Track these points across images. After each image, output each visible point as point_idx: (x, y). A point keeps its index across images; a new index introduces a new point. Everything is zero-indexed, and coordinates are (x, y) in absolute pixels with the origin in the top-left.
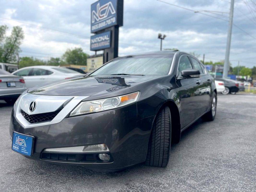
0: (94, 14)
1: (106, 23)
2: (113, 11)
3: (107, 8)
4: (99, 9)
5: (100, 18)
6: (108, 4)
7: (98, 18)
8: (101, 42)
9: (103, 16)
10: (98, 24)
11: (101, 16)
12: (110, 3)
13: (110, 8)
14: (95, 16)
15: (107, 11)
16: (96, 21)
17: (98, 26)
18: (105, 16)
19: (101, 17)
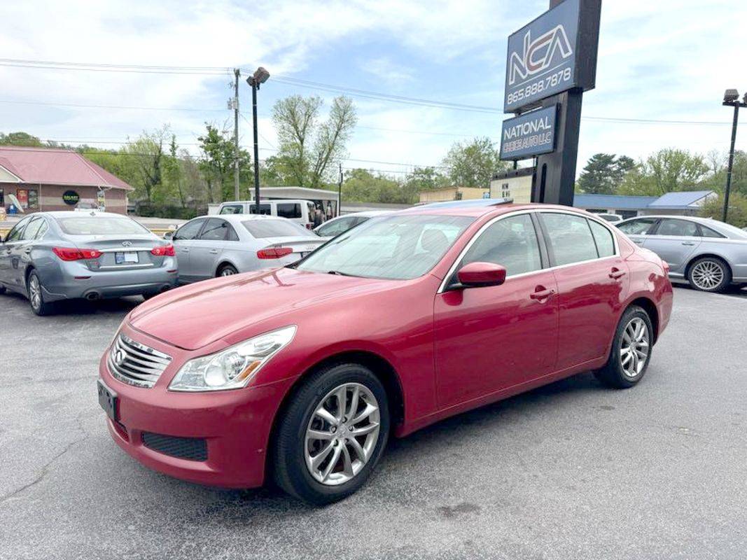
0: (515, 60)
1: (546, 82)
2: (566, 51)
3: (551, 41)
4: (529, 48)
5: (529, 72)
6: (555, 30)
7: (524, 73)
8: (529, 135)
9: (540, 65)
10: (524, 87)
11: (533, 64)
12: (560, 27)
13: (558, 41)
14: (516, 67)
15: (551, 49)
16: (519, 79)
17: (524, 92)
18: (544, 64)
19: (531, 68)
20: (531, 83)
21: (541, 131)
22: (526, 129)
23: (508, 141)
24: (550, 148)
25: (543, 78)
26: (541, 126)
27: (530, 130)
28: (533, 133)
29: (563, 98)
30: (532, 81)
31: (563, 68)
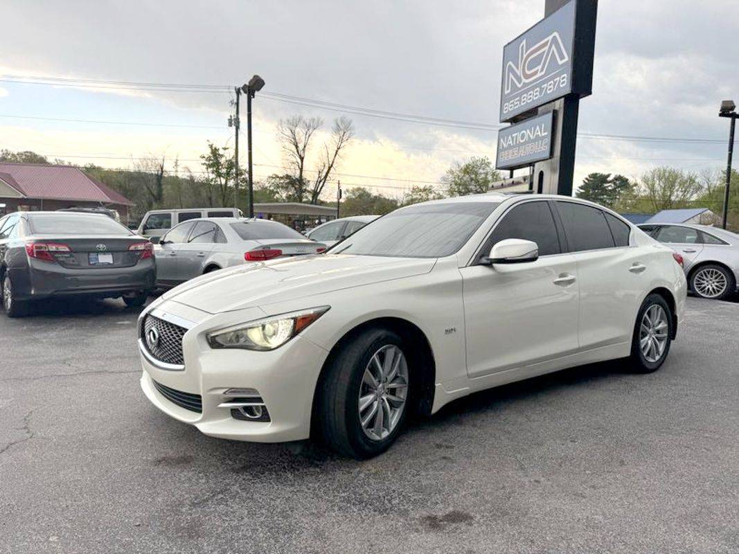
0: (511, 69)
1: (542, 90)
2: (562, 57)
3: (546, 49)
4: (525, 56)
5: (524, 80)
6: (550, 38)
7: (520, 81)
8: (525, 143)
9: (536, 73)
10: (520, 95)
11: (528, 72)
12: (556, 34)
13: (554, 48)
14: (511, 76)
15: (547, 56)
16: (514, 88)
17: (520, 100)
18: (540, 71)
19: (527, 77)
20: (526, 92)
21: (538, 138)
22: (523, 136)
23: (505, 149)
24: (547, 155)
25: (539, 85)
26: (537, 134)
27: (526, 138)
28: (530, 141)
29: (559, 105)
30: (528, 89)
31: (558, 75)
